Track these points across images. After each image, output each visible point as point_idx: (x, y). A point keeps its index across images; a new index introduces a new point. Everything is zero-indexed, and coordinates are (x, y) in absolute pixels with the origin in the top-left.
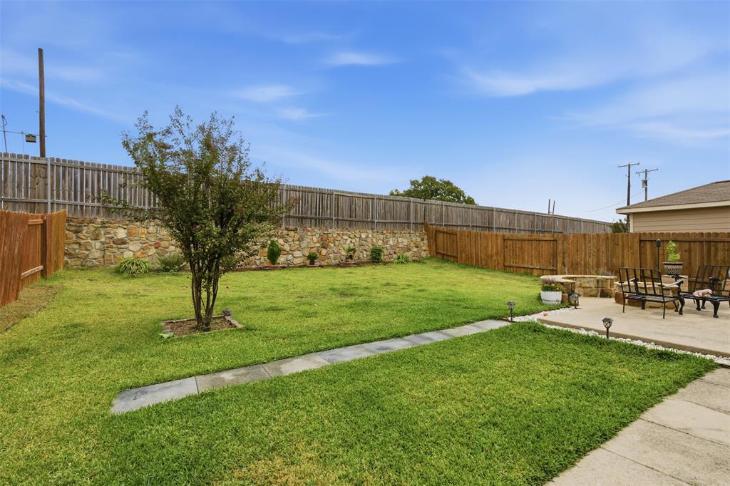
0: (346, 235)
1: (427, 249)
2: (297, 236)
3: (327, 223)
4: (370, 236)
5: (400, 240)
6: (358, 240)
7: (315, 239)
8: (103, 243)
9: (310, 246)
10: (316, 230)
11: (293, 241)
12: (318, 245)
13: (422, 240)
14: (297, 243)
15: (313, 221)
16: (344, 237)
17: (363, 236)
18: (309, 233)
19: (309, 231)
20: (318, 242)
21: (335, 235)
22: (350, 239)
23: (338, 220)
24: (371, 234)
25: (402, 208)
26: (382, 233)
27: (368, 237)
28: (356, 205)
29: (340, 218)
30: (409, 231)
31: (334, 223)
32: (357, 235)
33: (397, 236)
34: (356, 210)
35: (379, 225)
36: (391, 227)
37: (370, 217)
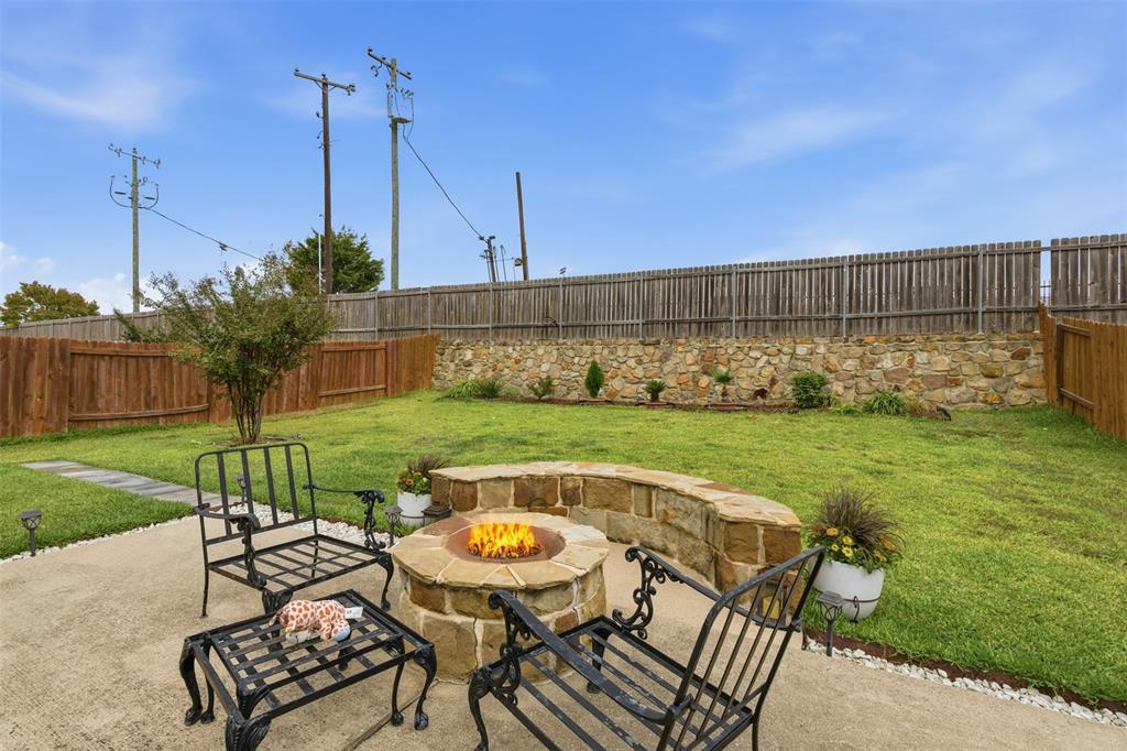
0: (758, 348)
1: (1039, 381)
2: (658, 354)
3: (723, 328)
4: (822, 350)
5: (921, 357)
6: (786, 359)
7: (690, 358)
8: (456, 365)
9: (679, 371)
10: (693, 343)
11: (651, 361)
12: (694, 368)
13: (1021, 355)
14: (657, 364)
15: (694, 326)
16: (751, 354)
17: (801, 350)
18: (680, 349)
19: (680, 344)
20: (696, 363)
21: (730, 351)
22: (765, 358)
23: (746, 321)
24: (825, 345)
25: (942, 275)
26: (860, 343)
27: (815, 352)
28: (791, 287)
29: (749, 317)
30: (964, 334)
31: (736, 328)
32: (785, 349)
33: (913, 346)
34: (791, 297)
35: (859, 324)
36: (899, 326)
37: (830, 309)
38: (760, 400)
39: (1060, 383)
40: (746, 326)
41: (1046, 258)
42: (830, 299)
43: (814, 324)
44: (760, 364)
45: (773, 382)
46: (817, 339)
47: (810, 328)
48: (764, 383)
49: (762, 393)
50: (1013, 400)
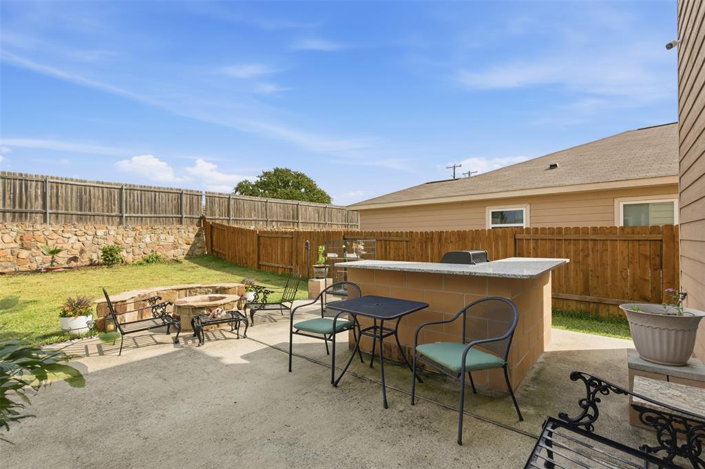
0: (70, 231)
1: (205, 245)
4: (113, 232)
10: (10, 227)
12: (13, 245)
13: (198, 235)
15: (8, 215)
16: (65, 235)
20: (14, 241)
21: (46, 233)
22: (75, 238)
23: (57, 214)
24: (114, 230)
25: (168, 200)
26: (134, 229)
27: (109, 234)
28: (90, 195)
29: (60, 212)
30: (178, 226)
31: (50, 217)
32: (89, 232)
33: (158, 231)
34: (90, 201)
35: (131, 220)
36: (151, 221)
37: (115, 211)
38: (73, 264)
39: (212, 246)
40: (57, 217)
41: (204, 198)
42: (114, 205)
43: (106, 218)
44: (71, 241)
45: (82, 251)
46: (109, 227)
47: (103, 220)
48: (76, 252)
49: (75, 259)
50: (197, 253)
